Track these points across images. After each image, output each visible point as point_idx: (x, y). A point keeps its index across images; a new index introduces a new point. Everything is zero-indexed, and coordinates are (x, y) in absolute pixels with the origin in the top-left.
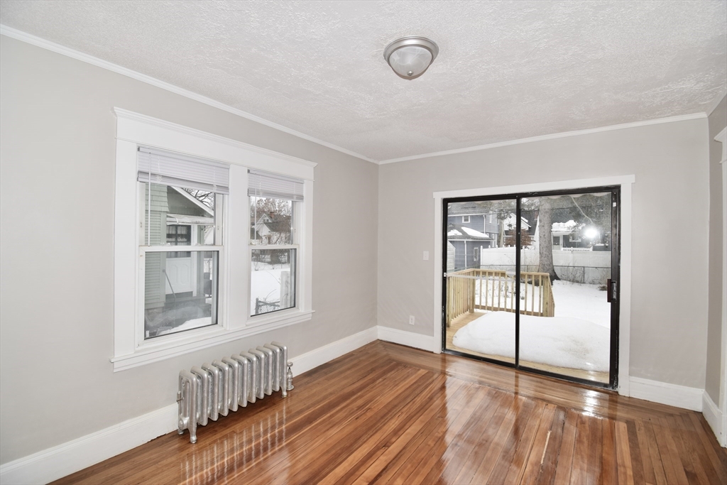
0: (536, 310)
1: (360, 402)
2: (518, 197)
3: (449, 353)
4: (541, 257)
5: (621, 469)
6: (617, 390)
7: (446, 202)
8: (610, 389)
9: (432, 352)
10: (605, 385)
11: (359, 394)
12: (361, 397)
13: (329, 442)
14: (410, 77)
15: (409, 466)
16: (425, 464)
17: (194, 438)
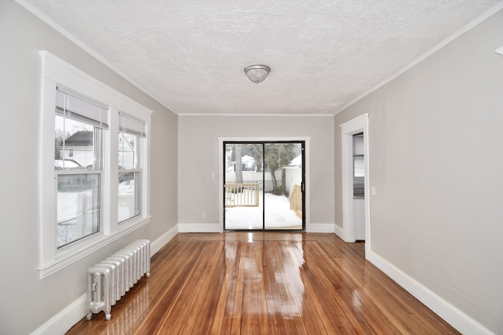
0: (253, 204)
1: (202, 265)
2: (263, 143)
3: (228, 231)
4: (236, 177)
5: (324, 256)
6: (305, 231)
7: (225, 143)
8: (303, 231)
9: (218, 233)
10: (301, 230)
11: (197, 261)
12: (200, 263)
13: (204, 286)
14: (257, 82)
17: (108, 316)
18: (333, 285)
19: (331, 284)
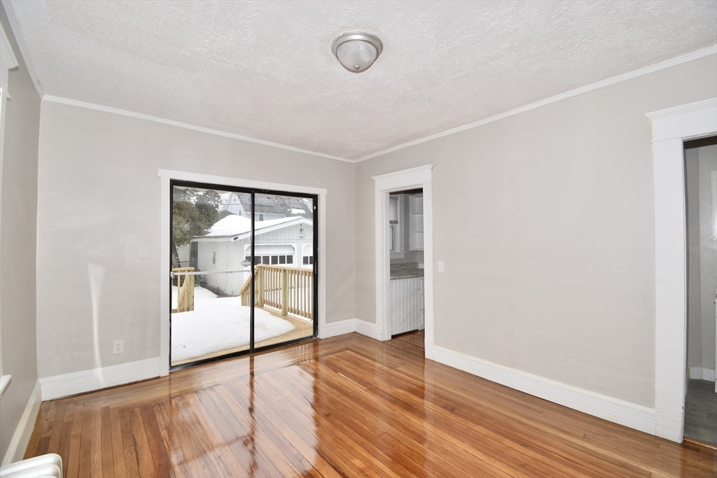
6: (318, 337)
8: (314, 338)
10: (312, 337)
14: (357, 70)
15: (339, 450)
16: (341, 440)
18: (442, 407)
19: (440, 408)
